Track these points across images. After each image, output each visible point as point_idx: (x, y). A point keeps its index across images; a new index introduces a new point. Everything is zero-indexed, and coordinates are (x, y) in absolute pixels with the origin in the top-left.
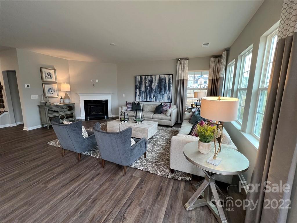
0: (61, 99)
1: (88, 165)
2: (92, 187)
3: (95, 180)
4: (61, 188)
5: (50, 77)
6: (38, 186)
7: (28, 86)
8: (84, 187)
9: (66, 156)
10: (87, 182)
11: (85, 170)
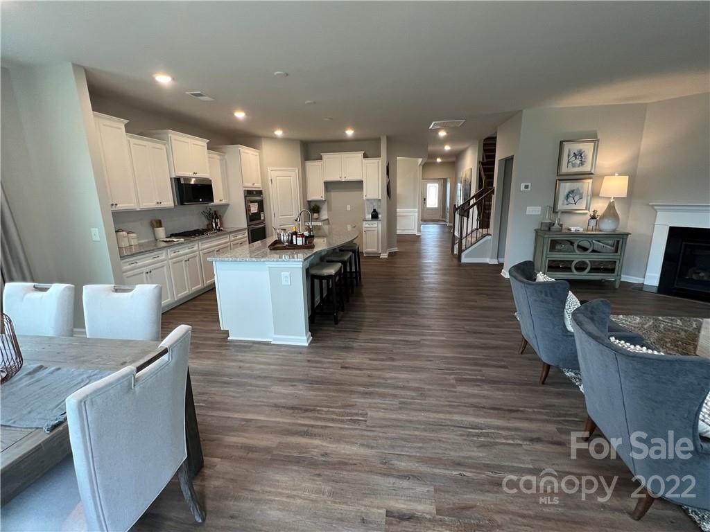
0: (593, 217)
1: (554, 406)
2: (518, 454)
3: (539, 447)
4: (469, 407)
5: (578, 162)
6: (447, 376)
7: (527, 187)
8: (504, 441)
9: (527, 356)
10: (519, 435)
11: (536, 410)
